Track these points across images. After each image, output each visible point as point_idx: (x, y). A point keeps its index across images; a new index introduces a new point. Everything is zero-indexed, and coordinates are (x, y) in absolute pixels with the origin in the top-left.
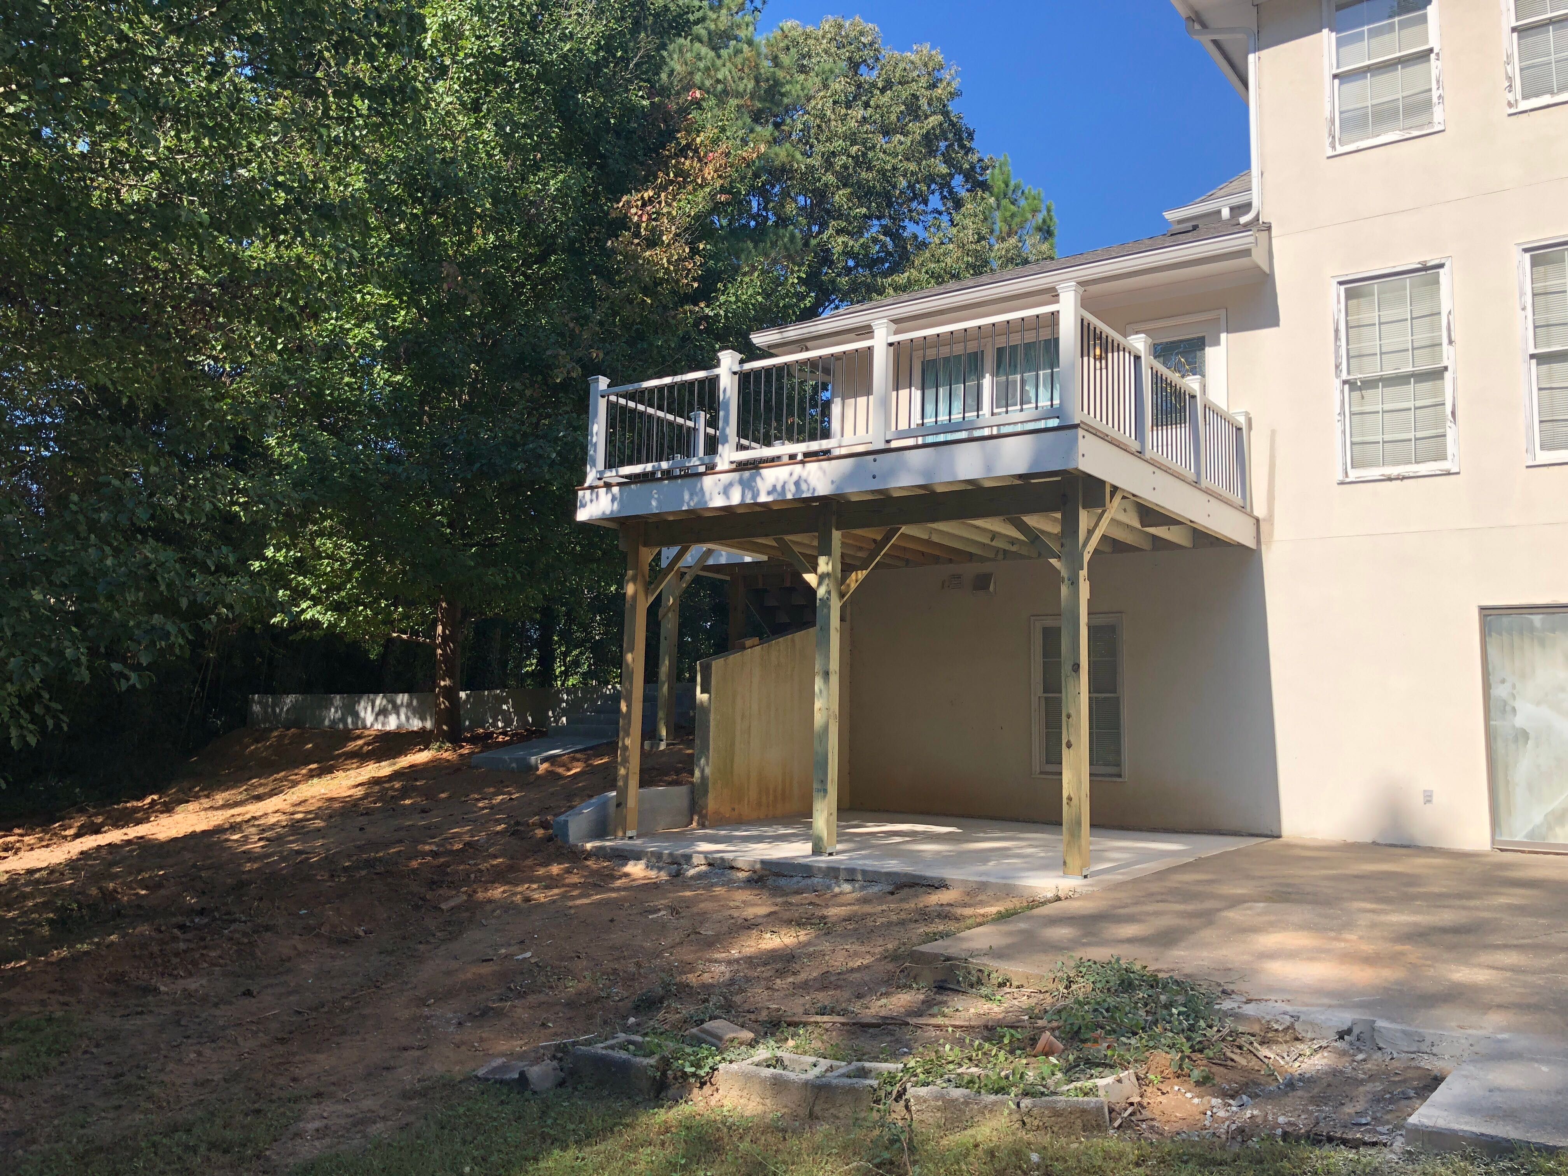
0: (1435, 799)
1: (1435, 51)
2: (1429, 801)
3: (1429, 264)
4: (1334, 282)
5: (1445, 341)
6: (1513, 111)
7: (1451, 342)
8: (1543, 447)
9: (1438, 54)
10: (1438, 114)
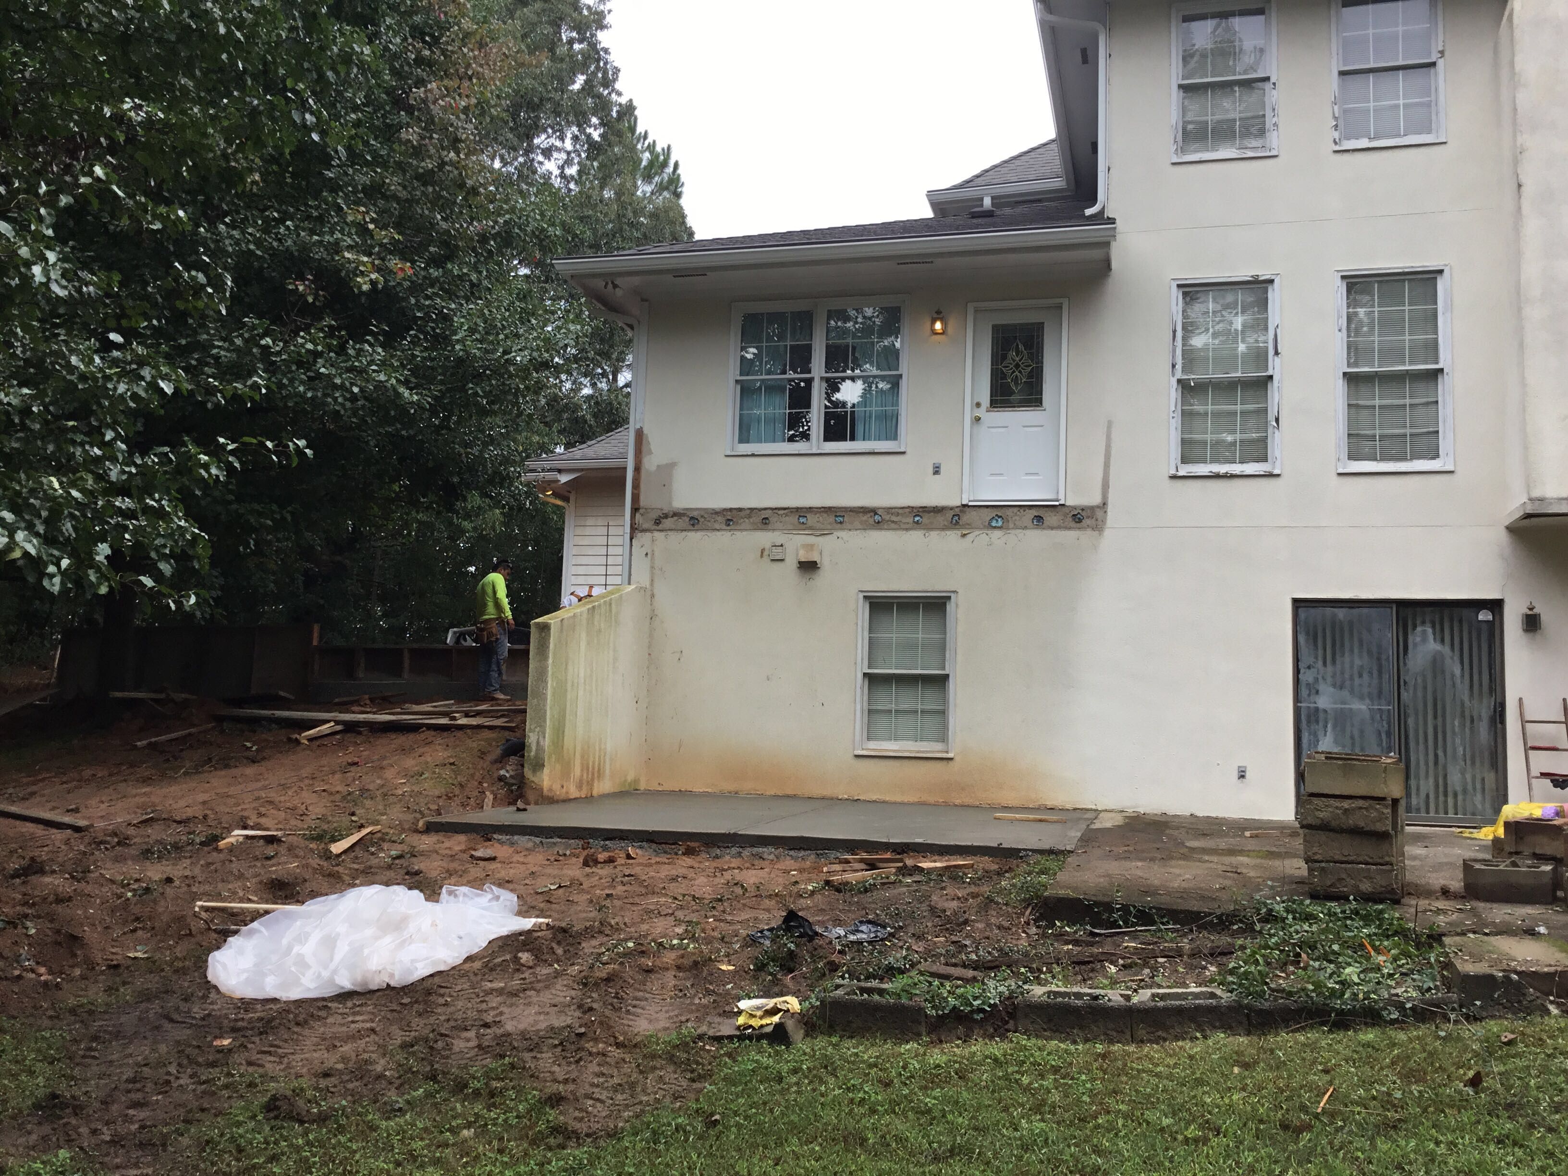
0: (1248, 775)
1: (1273, 80)
2: (1243, 777)
3: (1261, 278)
4: (1174, 285)
5: (1271, 352)
6: (1337, 148)
7: (1277, 353)
8: (1350, 458)
9: (1274, 84)
10: (1274, 140)
